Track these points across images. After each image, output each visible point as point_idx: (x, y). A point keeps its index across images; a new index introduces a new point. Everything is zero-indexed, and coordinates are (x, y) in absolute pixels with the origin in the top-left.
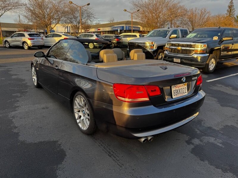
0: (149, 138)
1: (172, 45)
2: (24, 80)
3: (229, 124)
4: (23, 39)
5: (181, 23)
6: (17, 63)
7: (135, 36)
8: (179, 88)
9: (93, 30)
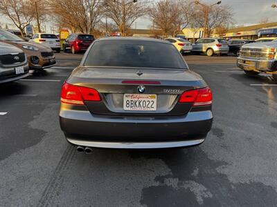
8: (140, 99)
9: (231, 35)
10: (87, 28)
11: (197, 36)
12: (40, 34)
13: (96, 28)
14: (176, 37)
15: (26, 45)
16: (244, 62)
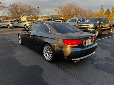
0: (78, 61)
1: (79, 25)
2: (14, 42)
3: (107, 57)
4: (8, 23)
5: (80, 16)
6: (7, 35)
7: (61, 22)
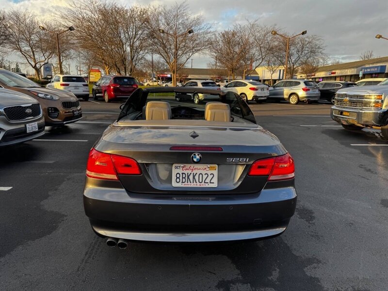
0: (119, 242)
8: (195, 172)
9: (322, 74)
10: (125, 68)
11: (276, 76)
12: (61, 76)
13: (139, 67)
14: (247, 78)
15: (42, 91)
16: (342, 113)
